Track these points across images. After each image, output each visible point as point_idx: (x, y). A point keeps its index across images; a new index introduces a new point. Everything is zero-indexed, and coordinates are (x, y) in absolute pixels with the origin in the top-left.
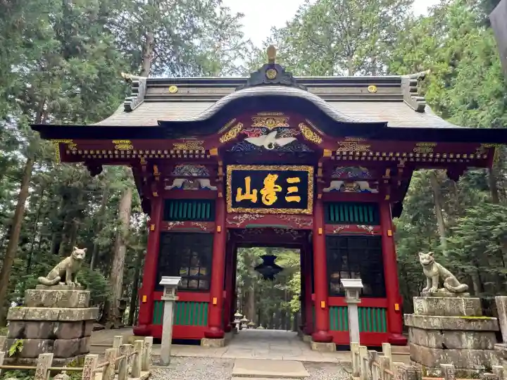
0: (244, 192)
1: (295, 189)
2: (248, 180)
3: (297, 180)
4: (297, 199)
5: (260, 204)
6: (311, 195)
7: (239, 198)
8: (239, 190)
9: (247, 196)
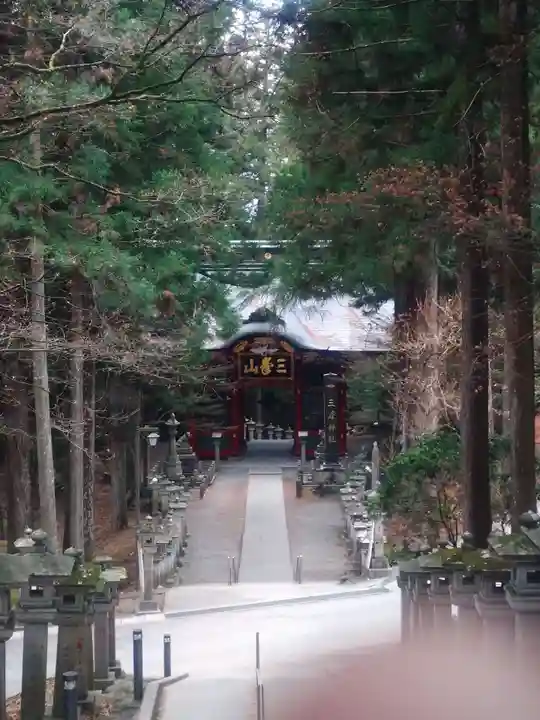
0: (249, 367)
1: (283, 366)
2: (251, 361)
3: (283, 360)
4: (285, 371)
5: (260, 375)
6: (293, 370)
7: (246, 371)
8: (246, 367)
9: (251, 370)
